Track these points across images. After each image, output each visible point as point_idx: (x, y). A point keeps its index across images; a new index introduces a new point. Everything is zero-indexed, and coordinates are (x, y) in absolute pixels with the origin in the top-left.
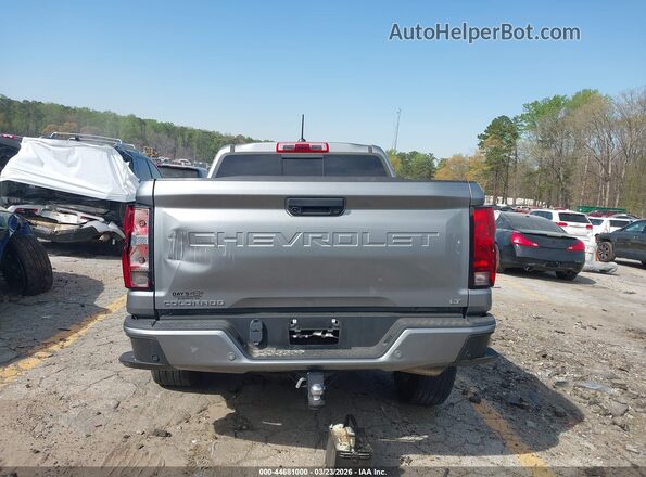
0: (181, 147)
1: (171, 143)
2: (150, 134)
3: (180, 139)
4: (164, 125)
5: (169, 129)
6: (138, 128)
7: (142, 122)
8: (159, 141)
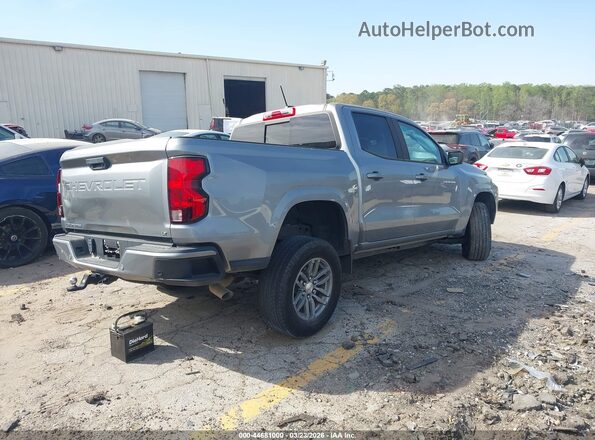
0: (557, 108)
1: (546, 105)
2: (524, 98)
3: (556, 100)
4: (540, 87)
5: (545, 92)
6: (512, 94)
7: (517, 88)
8: (533, 104)
